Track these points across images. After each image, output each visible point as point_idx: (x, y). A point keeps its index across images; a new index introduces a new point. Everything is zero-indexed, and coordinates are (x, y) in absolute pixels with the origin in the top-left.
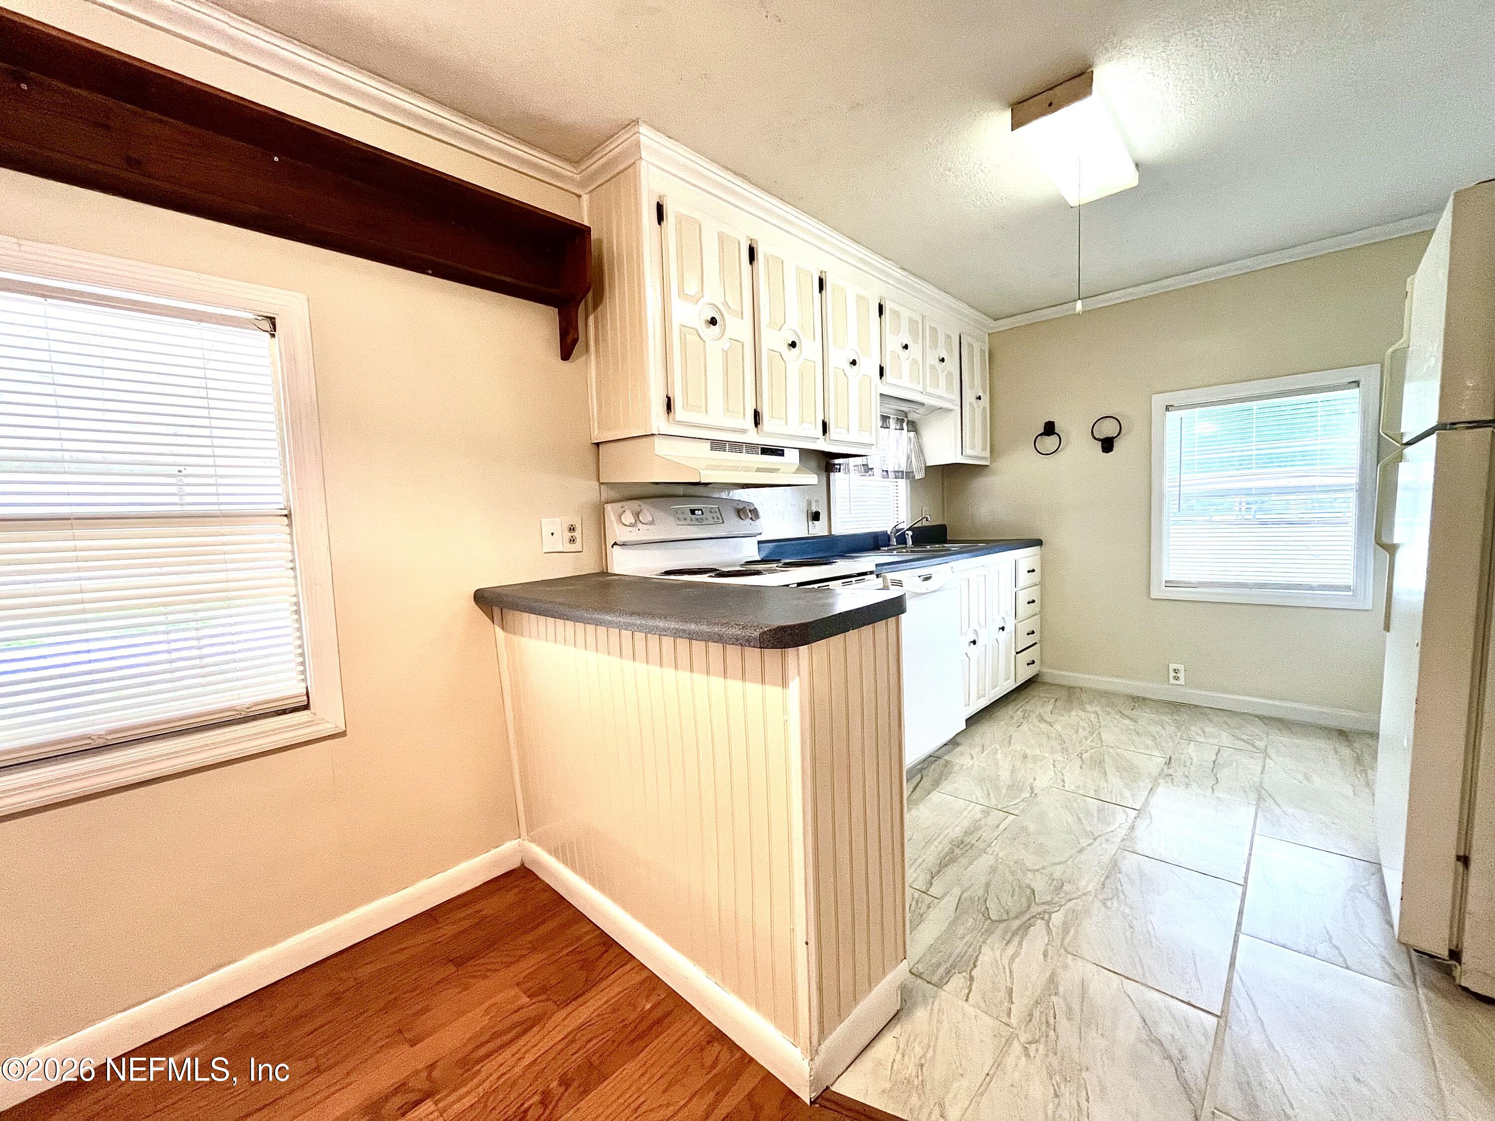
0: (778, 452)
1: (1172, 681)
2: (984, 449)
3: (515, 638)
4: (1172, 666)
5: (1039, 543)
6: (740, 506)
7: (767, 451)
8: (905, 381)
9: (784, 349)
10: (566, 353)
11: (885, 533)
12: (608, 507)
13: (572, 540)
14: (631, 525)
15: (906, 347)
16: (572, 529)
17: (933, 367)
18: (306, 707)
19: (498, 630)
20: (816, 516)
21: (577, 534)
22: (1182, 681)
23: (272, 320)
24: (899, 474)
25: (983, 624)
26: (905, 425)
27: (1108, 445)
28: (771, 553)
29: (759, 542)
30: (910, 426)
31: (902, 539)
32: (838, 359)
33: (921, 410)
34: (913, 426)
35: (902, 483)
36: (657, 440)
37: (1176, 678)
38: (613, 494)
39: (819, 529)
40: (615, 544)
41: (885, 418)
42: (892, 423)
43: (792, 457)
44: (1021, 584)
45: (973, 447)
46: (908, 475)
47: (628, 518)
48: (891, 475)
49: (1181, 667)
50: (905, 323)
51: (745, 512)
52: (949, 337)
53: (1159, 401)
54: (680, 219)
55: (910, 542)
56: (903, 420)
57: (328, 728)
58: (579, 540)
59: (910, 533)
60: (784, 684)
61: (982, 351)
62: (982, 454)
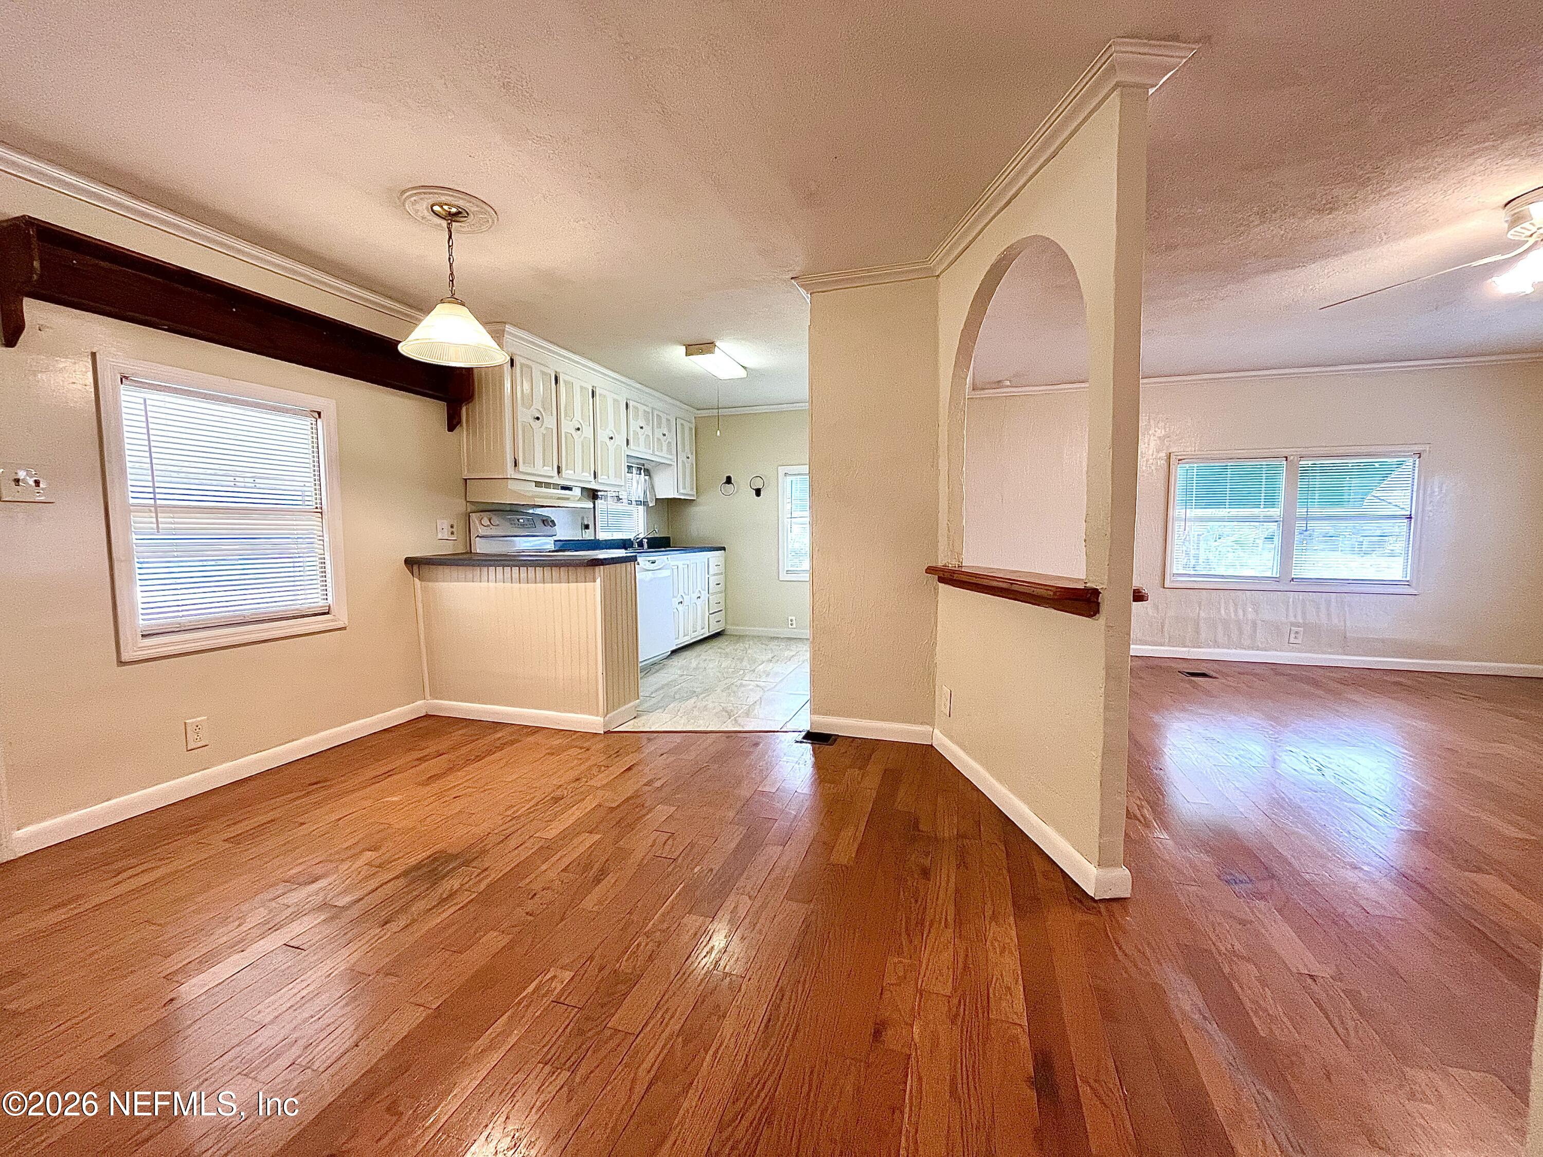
0: (569, 488)
1: (790, 626)
2: (692, 489)
3: (430, 584)
4: (790, 618)
5: (724, 549)
6: (544, 518)
7: (564, 488)
8: (642, 448)
9: (573, 432)
10: (451, 428)
11: (630, 539)
12: (473, 515)
13: (452, 533)
14: (488, 526)
15: (642, 428)
16: (452, 527)
17: (659, 439)
18: (328, 613)
19: (416, 580)
20: (587, 527)
21: (454, 530)
22: (794, 626)
23: (319, 414)
24: (639, 503)
25: (687, 592)
26: (642, 471)
27: (758, 492)
28: (561, 547)
29: (555, 541)
30: (646, 473)
31: (641, 544)
32: (603, 436)
33: (653, 464)
34: (648, 472)
35: (641, 508)
36: (509, 481)
37: (792, 625)
38: (474, 508)
39: (588, 535)
40: (478, 536)
41: (629, 467)
42: (634, 471)
43: (577, 492)
44: (711, 572)
45: (684, 488)
46: (645, 503)
47: (486, 521)
48: (634, 503)
49: (794, 618)
50: (641, 413)
51: (548, 522)
52: (668, 420)
53: (782, 470)
54: (522, 365)
55: (646, 546)
56: (641, 469)
57: (340, 624)
58: (455, 533)
59: (646, 540)
60: (595, 581)
61: (691, 429)
62: (691, 493)
